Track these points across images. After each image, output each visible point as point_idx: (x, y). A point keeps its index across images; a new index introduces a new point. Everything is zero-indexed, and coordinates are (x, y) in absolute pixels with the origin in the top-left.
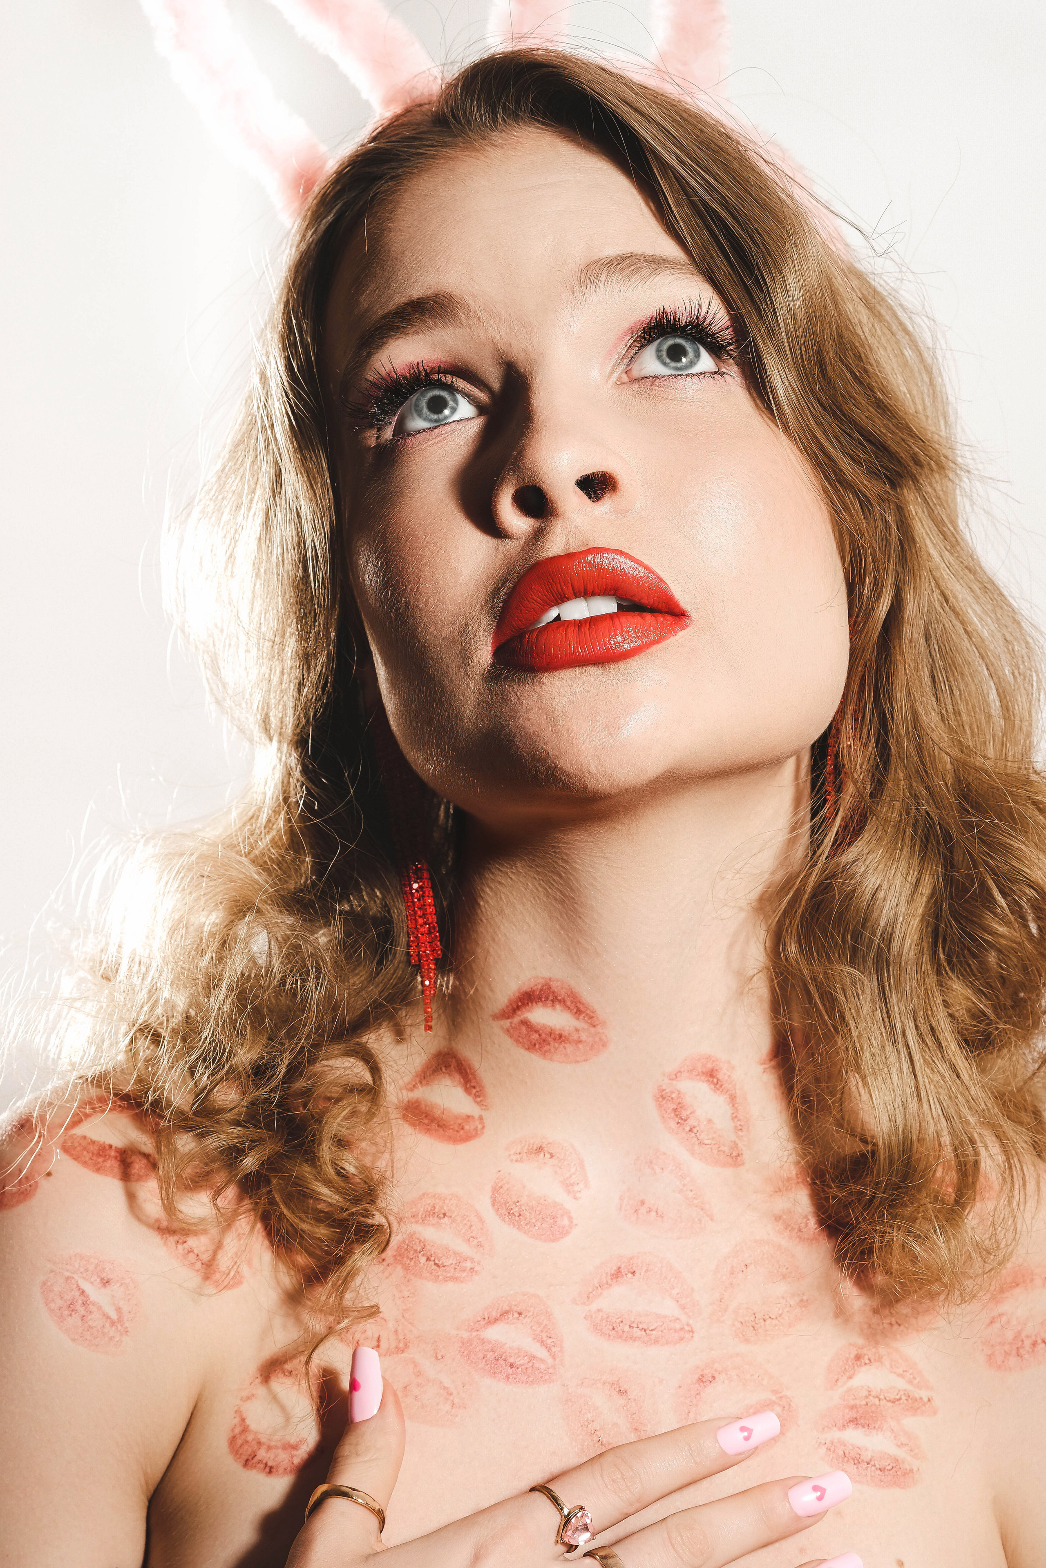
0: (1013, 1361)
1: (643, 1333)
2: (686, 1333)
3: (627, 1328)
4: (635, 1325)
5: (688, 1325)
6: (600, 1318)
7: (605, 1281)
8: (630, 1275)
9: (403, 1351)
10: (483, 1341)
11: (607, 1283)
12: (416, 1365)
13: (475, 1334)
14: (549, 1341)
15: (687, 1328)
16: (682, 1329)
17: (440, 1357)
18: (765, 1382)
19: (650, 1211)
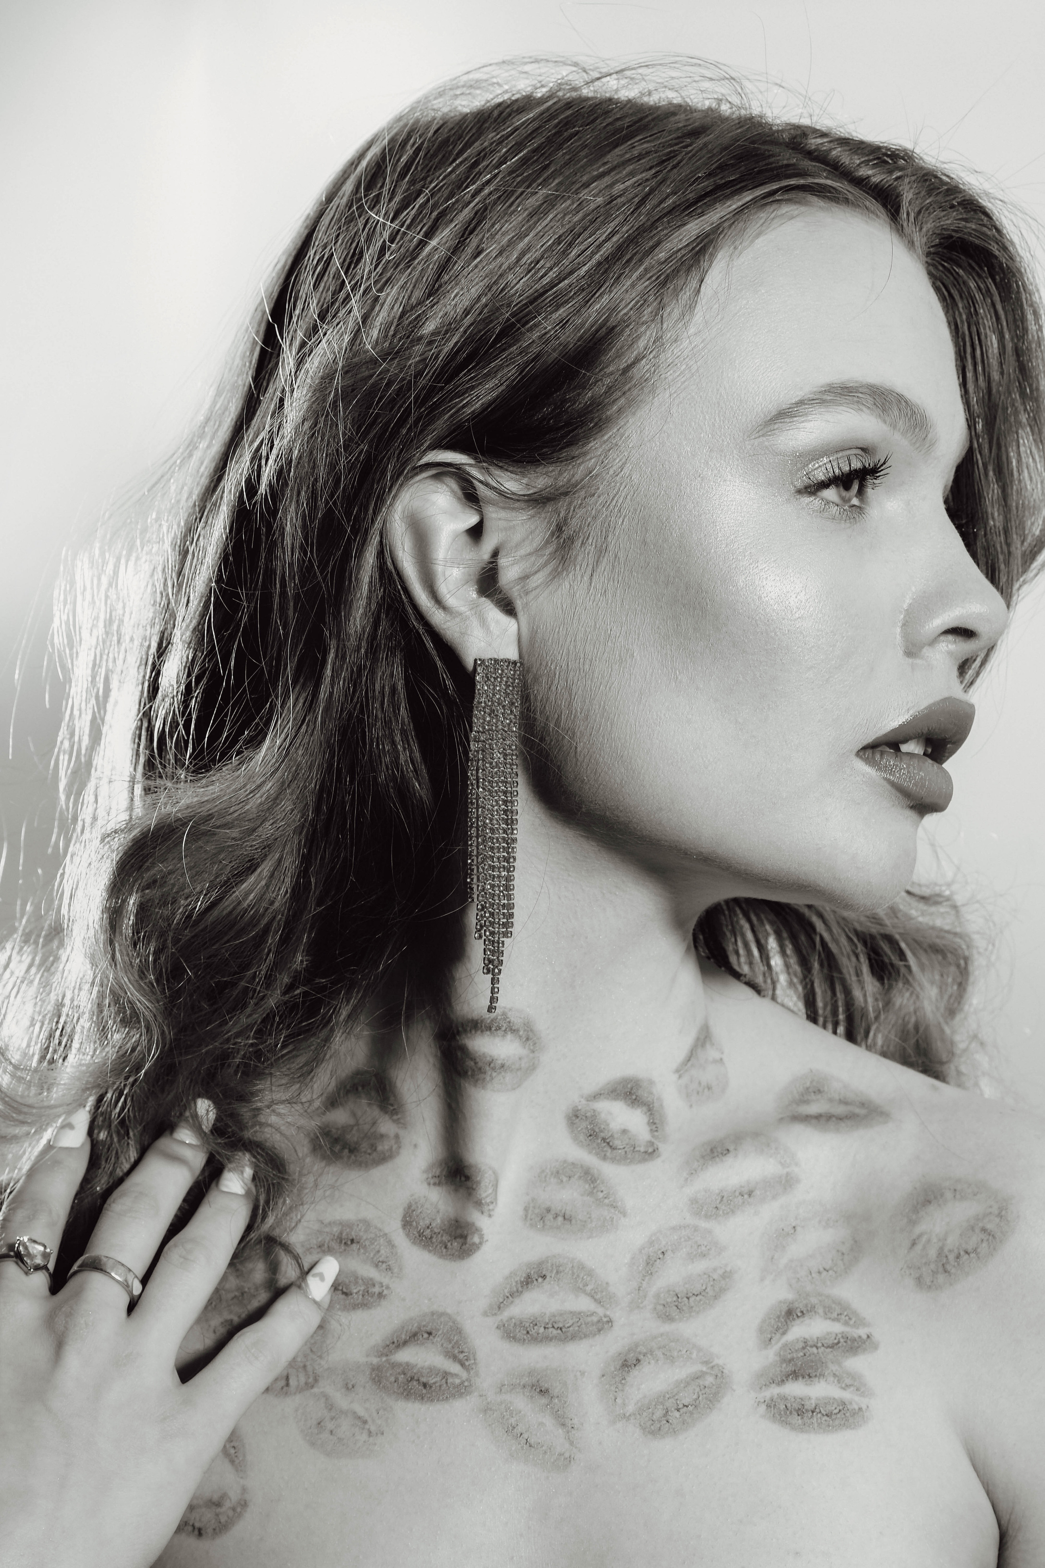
0: (941, 1278)
1: (559, 1331)
2: (604, 1325)
3: (542, 1330)
4: (550, 1326)
5: (605, 1316)
6: (512, 1325)
7: (515, 1289)
8: (540, 1280)
9: (312, 1387)
10: (394, 1365)
11: (517, 1291)
12: (326, 1397)
13: (384, 1359)
14: (461, 1356)
15: (605, 1320)
16: (599, 1321)
17: (350, 1386)
18: (694, 1356)
19: (556, 1216)
